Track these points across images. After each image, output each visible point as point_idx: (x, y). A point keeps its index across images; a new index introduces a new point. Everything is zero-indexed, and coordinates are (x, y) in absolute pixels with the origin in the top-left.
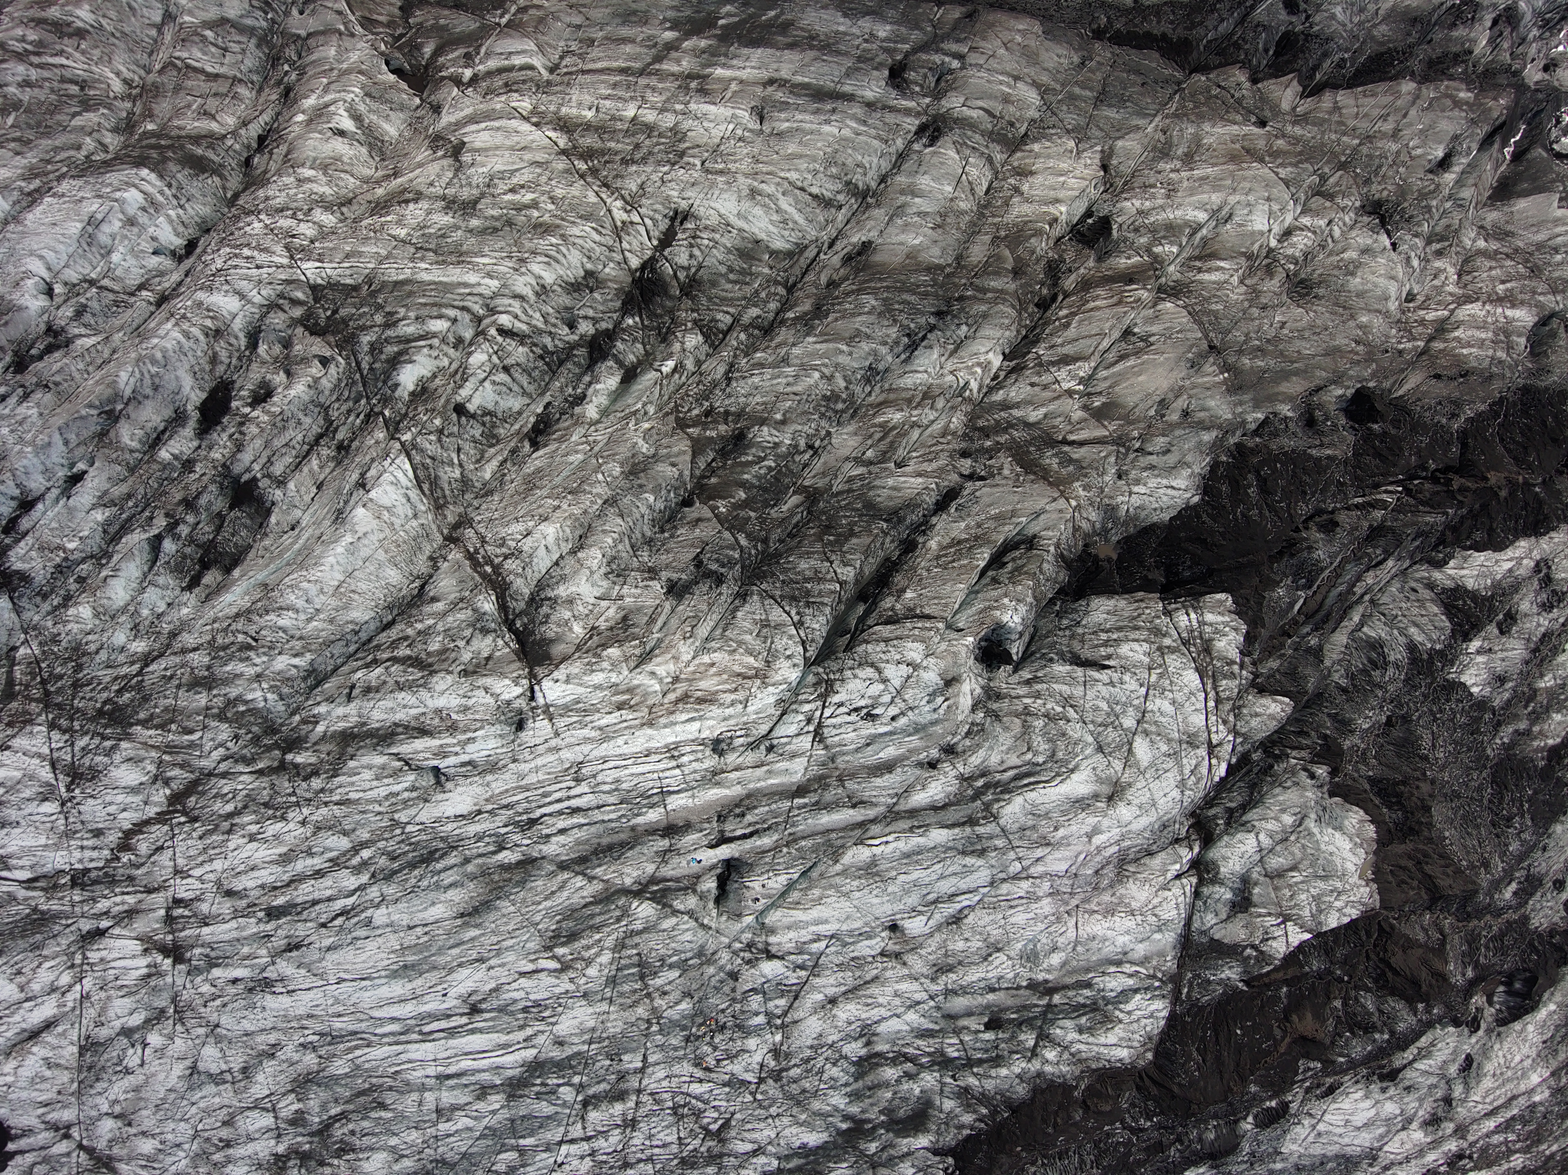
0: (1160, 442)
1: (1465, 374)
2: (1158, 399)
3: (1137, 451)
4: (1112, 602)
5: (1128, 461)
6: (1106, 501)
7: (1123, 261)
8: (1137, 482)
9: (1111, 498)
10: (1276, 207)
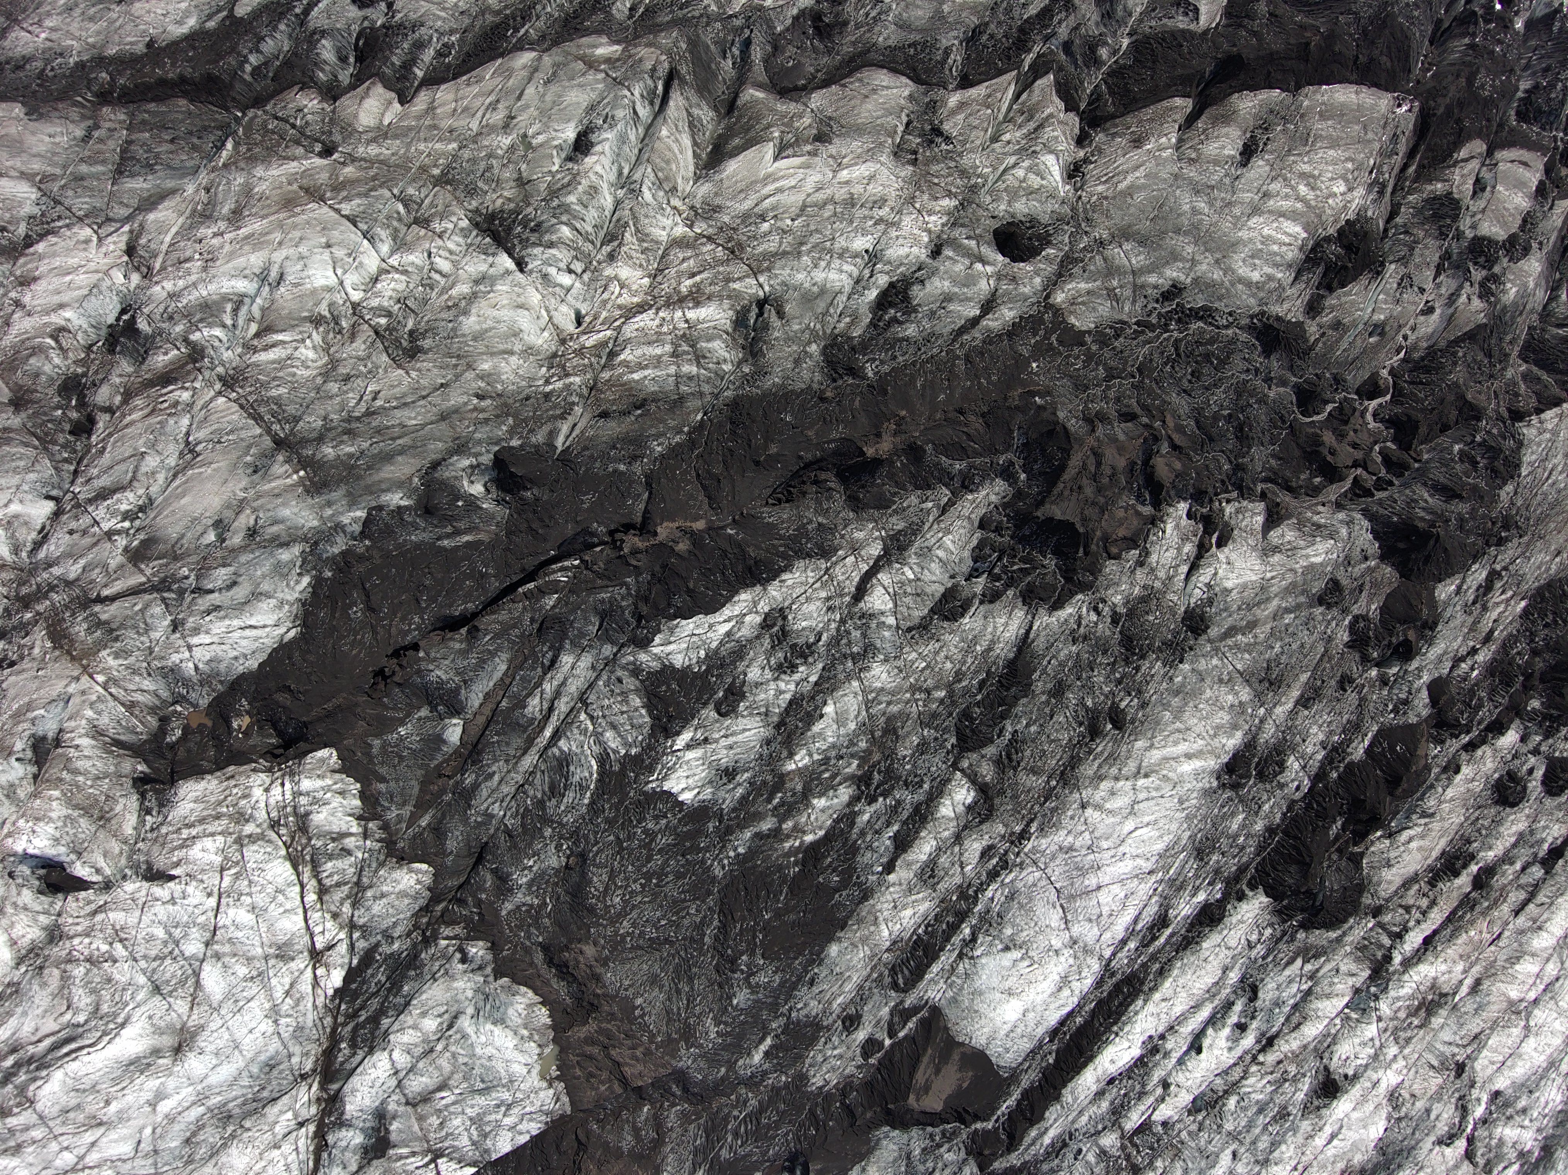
0: (221, 575)
1: (641, 404)
2: (210, 522)
3: (193, 592)
4: (203, 784)
5: (185, 605)
6: (156, 664)
7: (161, 358)
8: (196, 631)
9: (162, 658)
10: (340, 253)
